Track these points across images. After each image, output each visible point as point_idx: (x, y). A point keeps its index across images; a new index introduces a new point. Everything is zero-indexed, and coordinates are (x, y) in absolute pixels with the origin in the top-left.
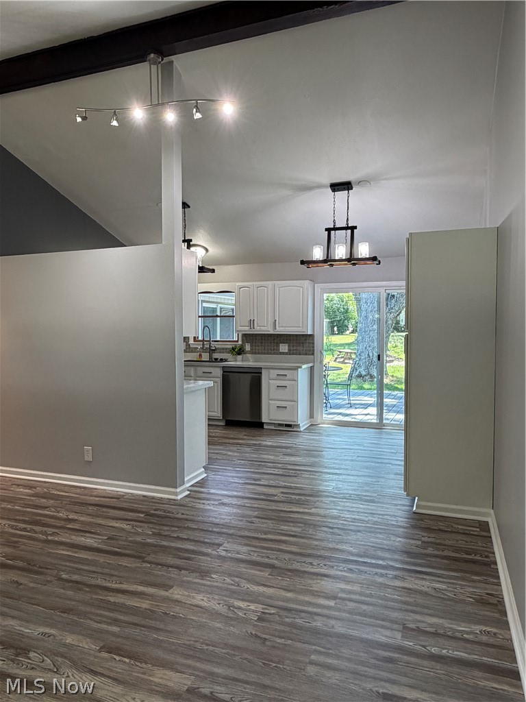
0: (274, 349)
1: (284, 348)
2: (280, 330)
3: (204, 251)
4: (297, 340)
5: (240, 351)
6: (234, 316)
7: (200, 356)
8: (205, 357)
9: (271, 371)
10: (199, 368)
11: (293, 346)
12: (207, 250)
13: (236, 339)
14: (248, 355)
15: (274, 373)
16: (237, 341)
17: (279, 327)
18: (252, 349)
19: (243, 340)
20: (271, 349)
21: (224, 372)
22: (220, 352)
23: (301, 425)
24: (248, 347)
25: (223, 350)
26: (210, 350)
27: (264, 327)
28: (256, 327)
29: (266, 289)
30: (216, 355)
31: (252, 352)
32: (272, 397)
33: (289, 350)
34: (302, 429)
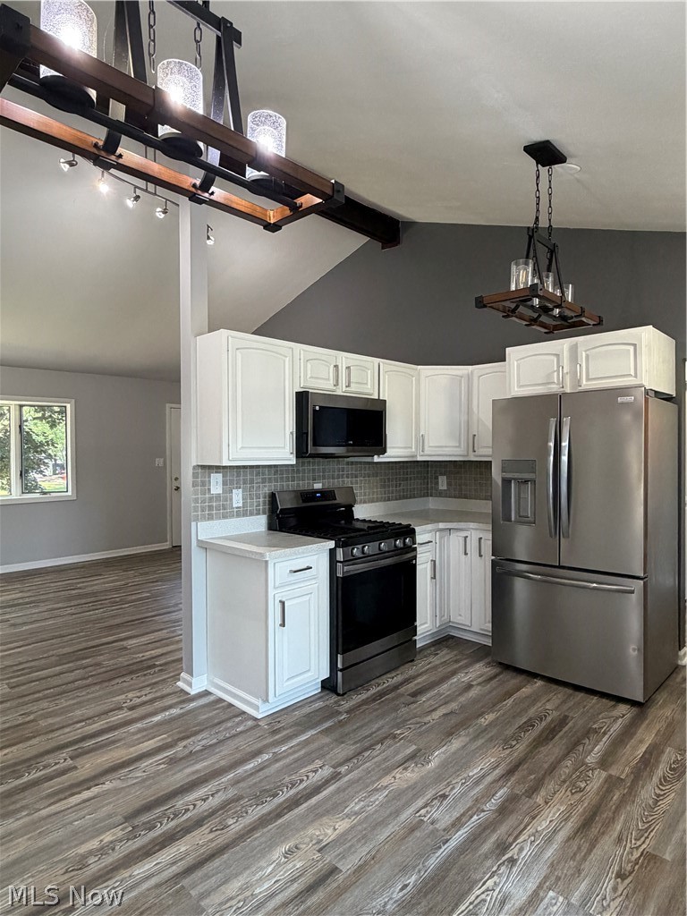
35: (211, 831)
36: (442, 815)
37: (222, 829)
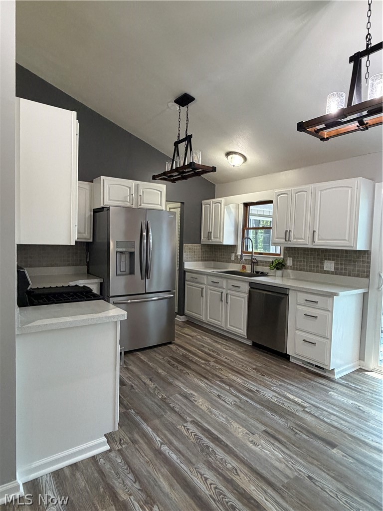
0: (318, 266)
1: (329, 265)
2: (320, 243)
3: (242, 159)
4: (346, 257)
5: (280, 266)
6: (270, 228)
7: (244, 267)
8: (248, 270)
9: (299, 294)
10: (229, 281)
11: (341, 264)
12: (245, 158)
13: (278, 252)
14: (289, 271)
15: (302, 297)
16: (279, 255)
17: (319, 239)
18: (293, 265)
19: (284, 253)
20: (314, 266)
21: (251, 288)
22: (263, 266)
23: (336, 371)
24: (289, 262)
25: (264, 263)
26: (252, 262)
27: (302, 240)
28: (292, 239)
29: (305, 193)
30: (259, 269)
31: (294, 268)
32: (298, 327)
33: (336, 269)
34: (337, 377)
35: (238, 475)
36: (230, 399)
37: (236, 470)
